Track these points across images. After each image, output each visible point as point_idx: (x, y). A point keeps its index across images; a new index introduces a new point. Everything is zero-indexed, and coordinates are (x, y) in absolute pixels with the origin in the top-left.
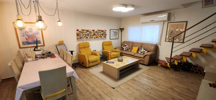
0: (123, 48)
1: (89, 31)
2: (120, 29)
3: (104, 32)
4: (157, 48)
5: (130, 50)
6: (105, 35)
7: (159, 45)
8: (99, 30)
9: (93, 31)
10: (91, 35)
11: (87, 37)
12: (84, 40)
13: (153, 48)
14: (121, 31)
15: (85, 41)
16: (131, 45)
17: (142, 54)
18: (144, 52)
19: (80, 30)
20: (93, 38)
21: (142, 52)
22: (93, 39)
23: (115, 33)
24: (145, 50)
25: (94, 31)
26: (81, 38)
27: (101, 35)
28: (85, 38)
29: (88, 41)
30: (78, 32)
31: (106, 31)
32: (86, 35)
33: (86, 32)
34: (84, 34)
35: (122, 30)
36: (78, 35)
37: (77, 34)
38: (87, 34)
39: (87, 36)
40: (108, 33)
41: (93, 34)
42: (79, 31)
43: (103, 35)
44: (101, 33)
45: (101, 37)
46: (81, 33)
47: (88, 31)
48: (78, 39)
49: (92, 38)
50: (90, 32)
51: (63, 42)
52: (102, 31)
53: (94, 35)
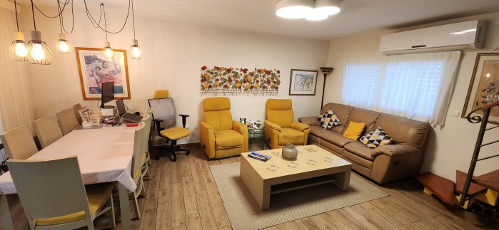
0: (322, 120)
1: (233, 72)
2: (321, 68)
3: (274, 75)
4: (426, 136)
5: (340, 129)
6: (275, 82)
7: (438, 127)
8: (259, 71)
9: (242, 72)
10: (237, 82)
11: (226, 86)
12: (219, 91)
13: (412, 132)
14: (325, 75)
15: (220, 94)
16: (345, 116)
17: (370, 145)
18: (379, 141)
19: (211, 67)
20: (242, 88)
21: (372, 141)
22: (242, 92)
23: (306, 78)
24: (382, 137)
25: (245, 71)
26: (210, 87)
27: (265, 82)
28: (222, 88)
29: (227, 96)
30: (204, 72)
31: (278, 72)
32: (225, 81)
33: (224, 74)
34: (219, 77)
35: (327, 71)
36: (204, 79)
37: (202, 76)
38: (226, 77)
39: (226, 84)
40: (284, 79)
41: (242, 78)
42: (208, 71)
43: (269, 82)
44: (264, 77)
45: (264, 87)
46: (212, 76)
47: (229, 71)
48: (203, 88)
49: (240, 87)
50: (236, 75)
51: (167, 92)
52: (268, 73)
53: (245, 82)
